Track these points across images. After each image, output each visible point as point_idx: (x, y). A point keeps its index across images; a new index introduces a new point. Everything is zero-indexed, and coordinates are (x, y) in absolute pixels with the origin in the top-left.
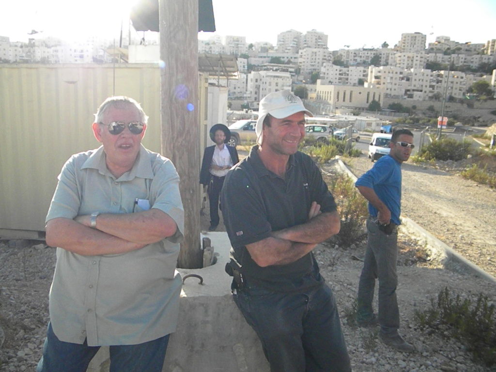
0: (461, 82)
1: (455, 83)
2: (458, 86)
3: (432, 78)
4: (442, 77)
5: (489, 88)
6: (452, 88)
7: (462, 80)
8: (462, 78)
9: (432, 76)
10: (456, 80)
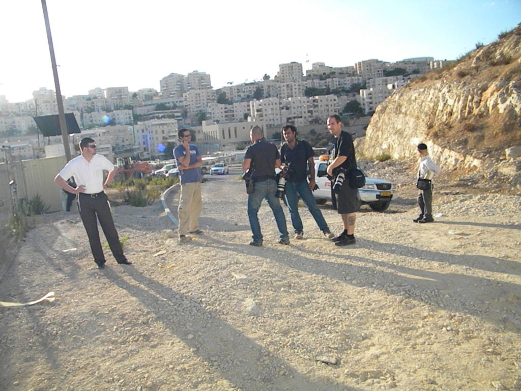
0: (334, 105)
1: (330, 106)
2: (333, 108)
3: (308, 104)
4: (317, 102)
5: (360, 106)
6: (328, 110)
7: (335, 102)
8: (335, 100)
9: (308, 102)
10: (330, 103)
